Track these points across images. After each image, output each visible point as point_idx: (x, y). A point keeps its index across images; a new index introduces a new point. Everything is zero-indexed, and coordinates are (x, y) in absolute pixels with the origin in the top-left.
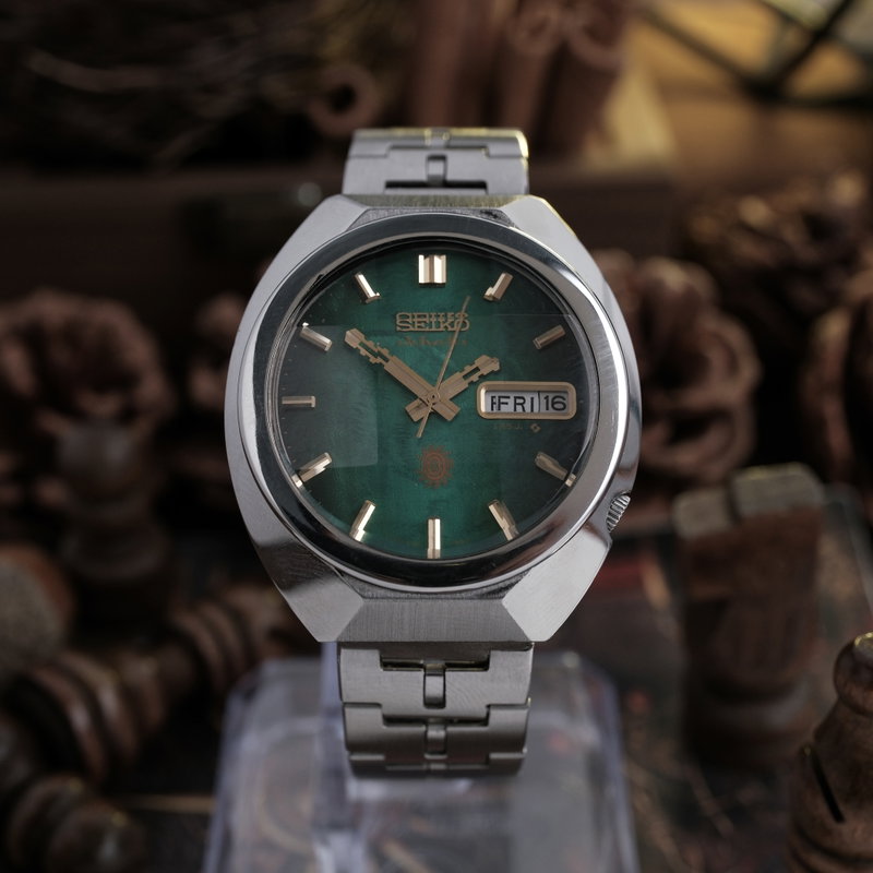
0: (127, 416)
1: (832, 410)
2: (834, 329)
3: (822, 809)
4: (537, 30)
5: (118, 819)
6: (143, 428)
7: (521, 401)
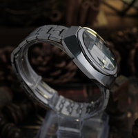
2: (133, 52)
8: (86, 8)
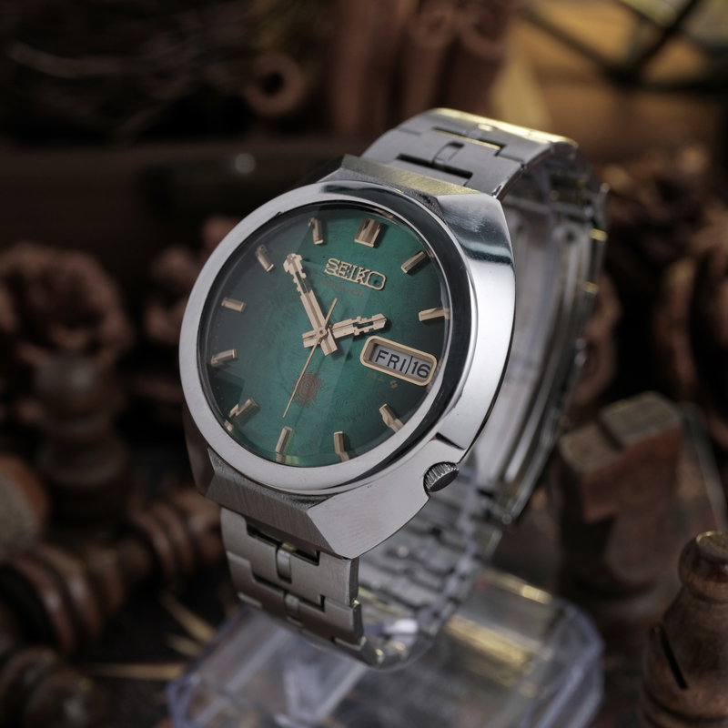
0: (93, 348)
1: (679, 343)
2: (682, 276)
3: (670, 678)
4: (435, 26)
5: (84, 685)
6: (107, 357)
7: (396, 359)
8: (434, 44)
